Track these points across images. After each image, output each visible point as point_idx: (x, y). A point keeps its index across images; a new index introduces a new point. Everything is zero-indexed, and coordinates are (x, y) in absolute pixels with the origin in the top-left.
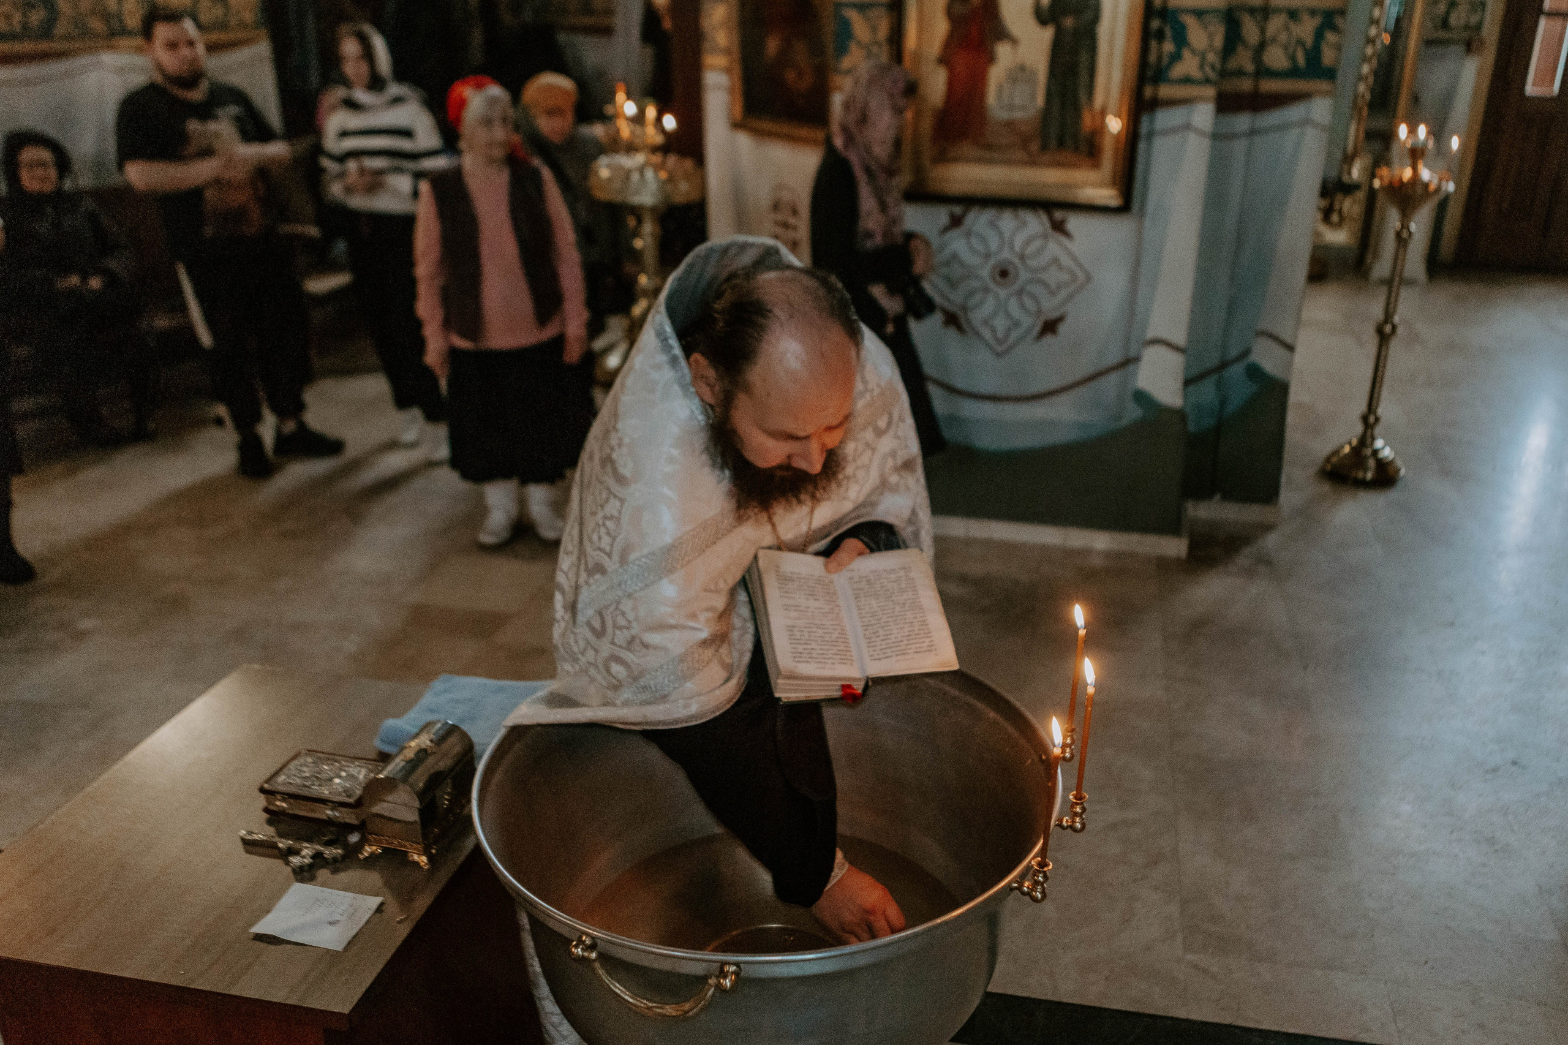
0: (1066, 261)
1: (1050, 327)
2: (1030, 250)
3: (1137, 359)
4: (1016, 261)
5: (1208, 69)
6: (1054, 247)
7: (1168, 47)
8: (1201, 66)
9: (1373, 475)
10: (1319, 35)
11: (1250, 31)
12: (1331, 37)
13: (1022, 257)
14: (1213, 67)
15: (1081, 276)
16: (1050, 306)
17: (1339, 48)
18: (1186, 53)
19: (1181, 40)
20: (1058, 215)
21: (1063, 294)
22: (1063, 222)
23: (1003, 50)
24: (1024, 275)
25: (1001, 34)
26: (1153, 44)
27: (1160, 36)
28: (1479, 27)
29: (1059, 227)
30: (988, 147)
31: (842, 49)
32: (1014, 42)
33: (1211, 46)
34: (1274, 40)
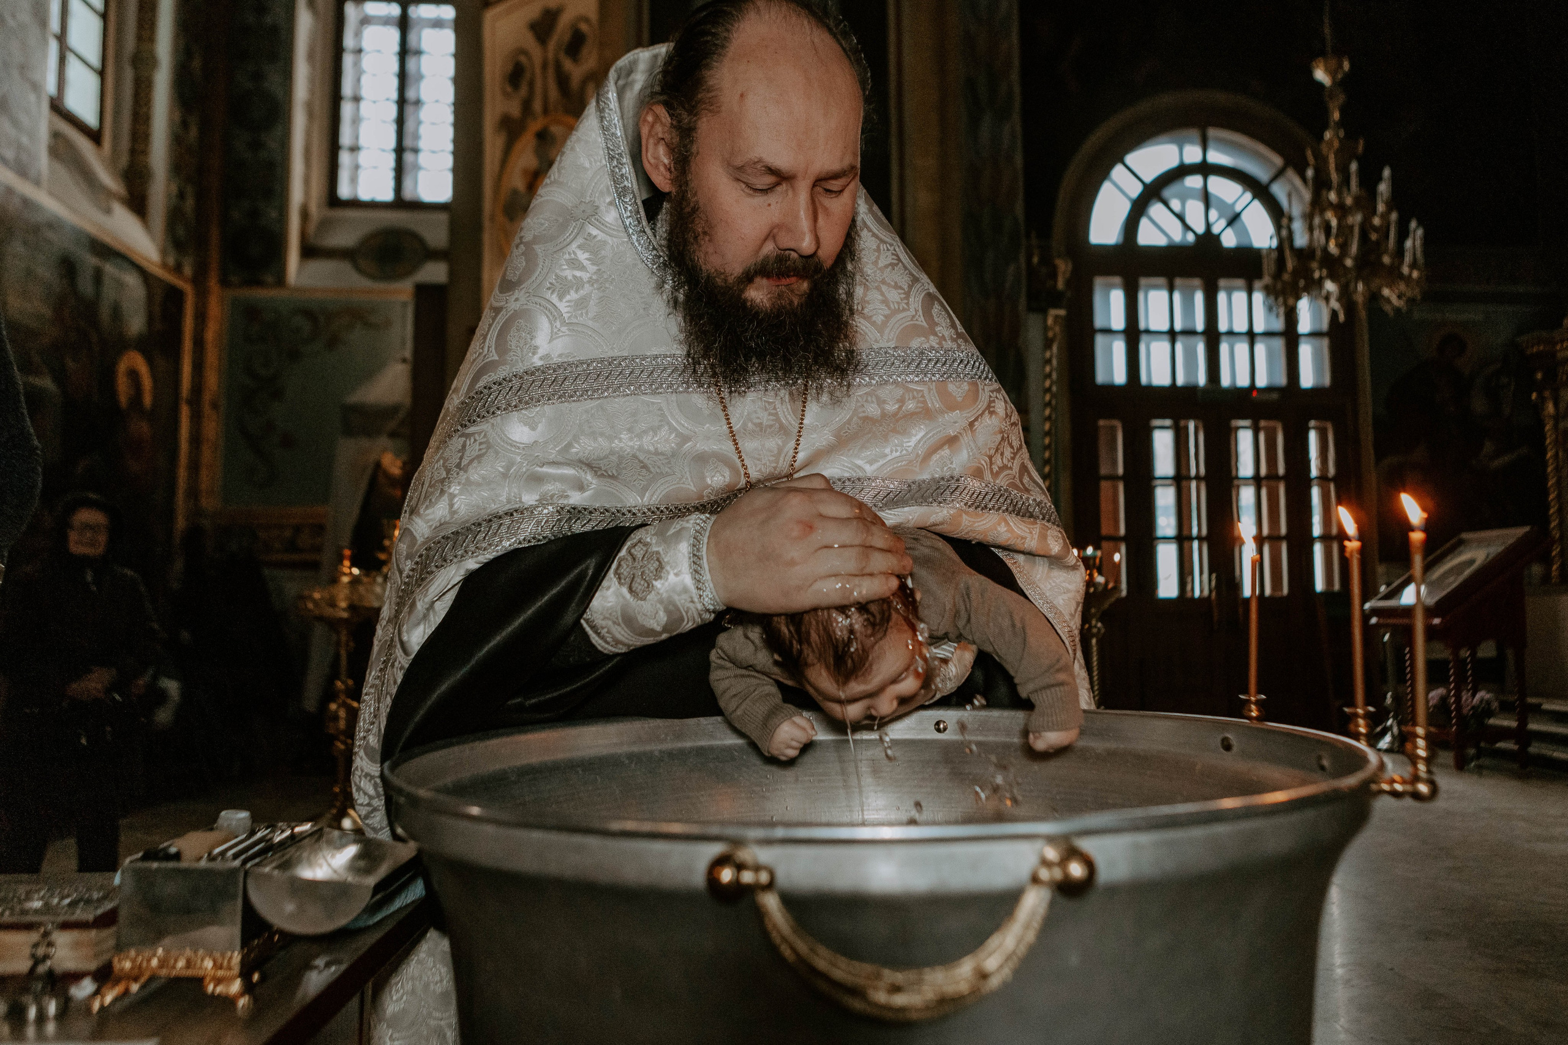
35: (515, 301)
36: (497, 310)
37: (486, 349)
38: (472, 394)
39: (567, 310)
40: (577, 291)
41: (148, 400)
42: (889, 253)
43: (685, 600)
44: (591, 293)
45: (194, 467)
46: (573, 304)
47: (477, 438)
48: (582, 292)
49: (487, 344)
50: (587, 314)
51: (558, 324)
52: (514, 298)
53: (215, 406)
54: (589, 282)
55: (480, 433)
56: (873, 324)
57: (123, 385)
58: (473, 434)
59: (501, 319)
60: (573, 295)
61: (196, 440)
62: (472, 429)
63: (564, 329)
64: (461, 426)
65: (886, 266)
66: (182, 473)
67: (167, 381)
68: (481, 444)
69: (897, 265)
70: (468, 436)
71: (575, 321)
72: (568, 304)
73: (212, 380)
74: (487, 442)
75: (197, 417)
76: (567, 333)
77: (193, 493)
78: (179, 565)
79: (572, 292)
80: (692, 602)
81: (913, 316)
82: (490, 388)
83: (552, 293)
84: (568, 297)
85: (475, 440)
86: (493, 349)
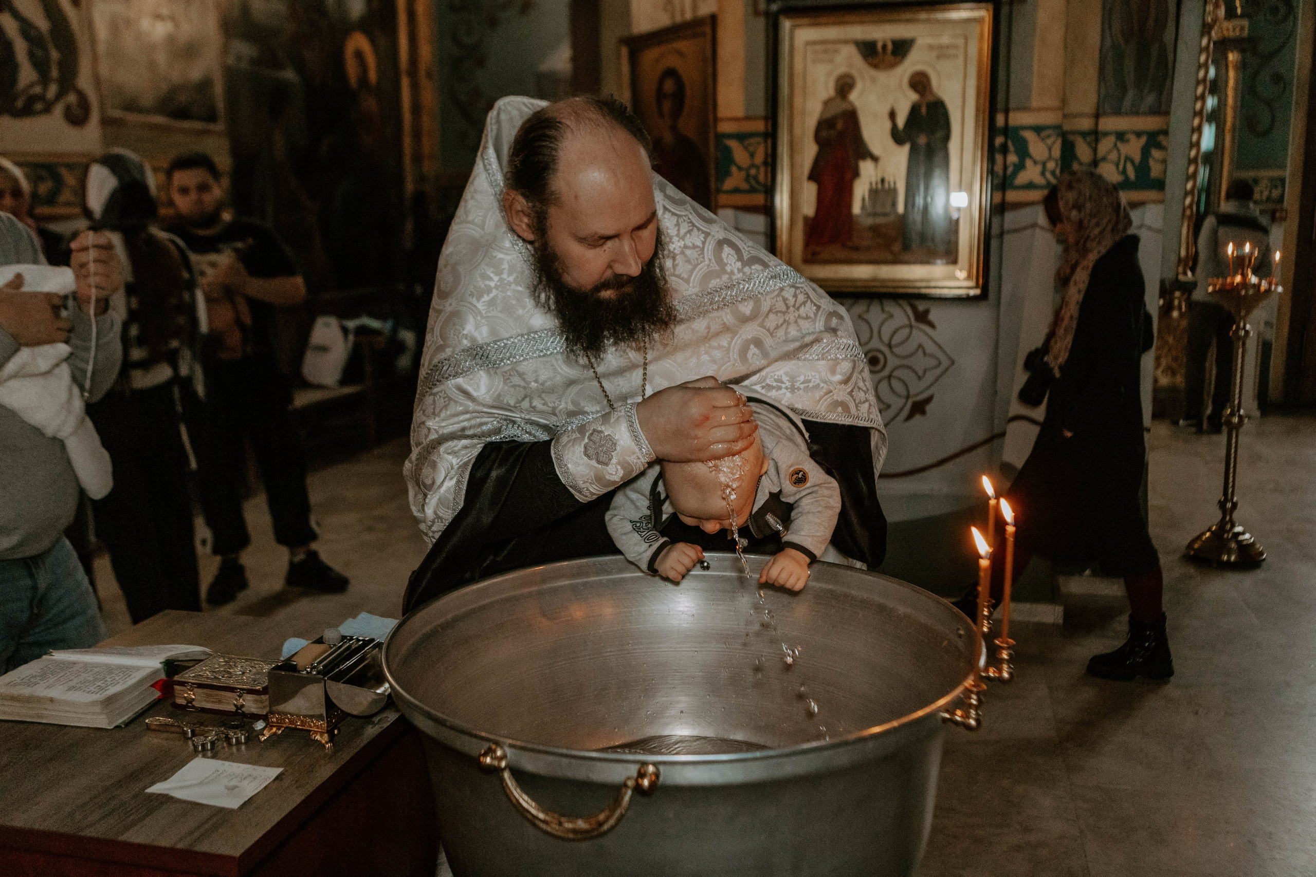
0: (930, 347)
1: (919, 408)
2: (897, 339)
3: (1003, 434)
4: (885, 350)
5: (1048, 175)
6: (919, 335)
7: (1012, 158)
8: (1043, 173)
9: (1236, 558)
10: (1146, 152)
11: (1083, 151)
12: (1156, 154)
13: (890, 346)
14: (1053, 173)
15: (946, 362)
16: (918, 389)
17: (1164, 161)
18: (1029, 163)
19: (1023, 152)
20: (921, 306)
21: (930, 376)
22: (927, 312)
23: (867, 168)
24: (892, 362)
25: (864, 153)
26: (999, 158)
27: (1004, 150)
28: (1281, 199)
29: (922, 317)
30: (856, 249)
31: (723, 173)
32: (875, 159)
33: (1050, 157)
34: (1104, 159)
35: (449, 306)
36: (439, 312)
37: (435, 337)
38: (431, 367)
39: (484, 308)
40: (488, 295)
41: (373, 76)
42: (686, 223)
43: (634, 459)
44: (497, 295)
45: (417, 134)
46: (486, 303)
47: (441, 395)
48: (492, 295)
49: (435, 334)
50: (496, 309)
51: (479, 318)
52: (448, 304)
53: (429, 75)
54: (495, 288)
55: (441, 392)
56: (682, 279)
57: (352, 68)
58: (437, 393)
59: (442, 318)
60: (486, 298)
61: (416, 109)
62: (435, 390)
63: (483, 321)
64: (429, 388)
65: (685, 234)
66: (407, 141)
67: (388, 57)
68: (444, 398)
69: (692, 230)
70: (435, 395)
71: (489, 315)
72: (484, 304)
73: (426, 52)
74: (448, 396)
75: (415, 87)
76: (486, 323)
77: (417, 159)
78: (409, 227)
79: (485, 296)
80: (639, 458)
81: (708, 265)
82: (442, 363)
83: (472, 298)
84: (483, 300)
85: (440, 397)
86: (439, 337)
